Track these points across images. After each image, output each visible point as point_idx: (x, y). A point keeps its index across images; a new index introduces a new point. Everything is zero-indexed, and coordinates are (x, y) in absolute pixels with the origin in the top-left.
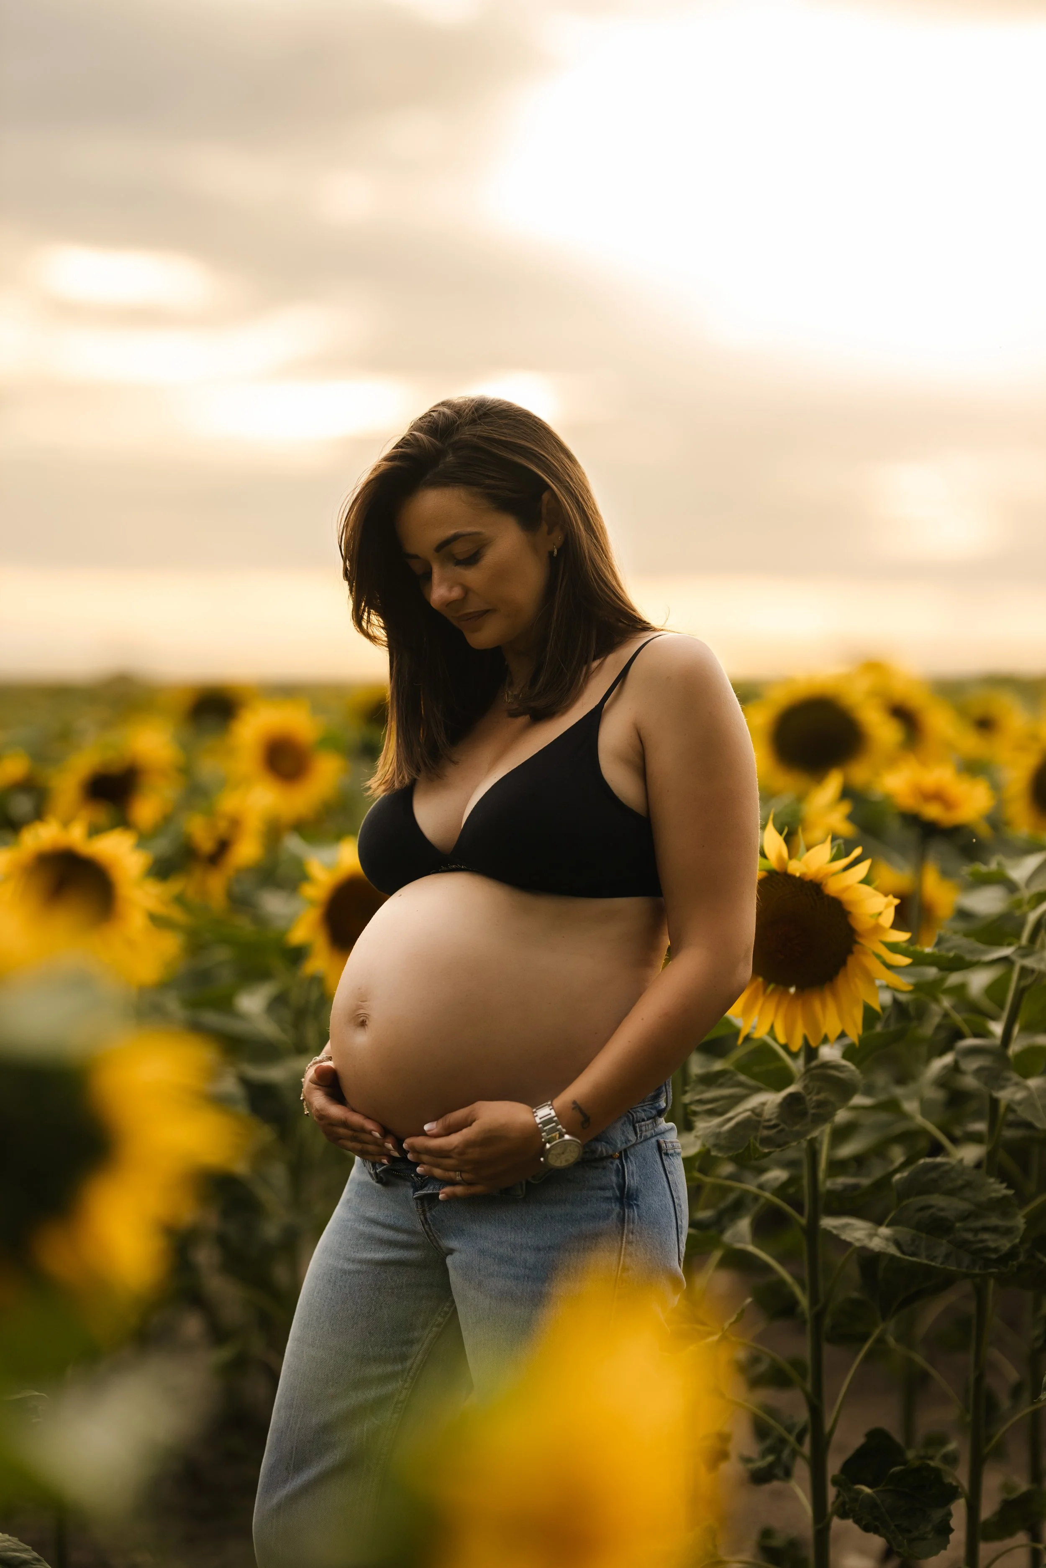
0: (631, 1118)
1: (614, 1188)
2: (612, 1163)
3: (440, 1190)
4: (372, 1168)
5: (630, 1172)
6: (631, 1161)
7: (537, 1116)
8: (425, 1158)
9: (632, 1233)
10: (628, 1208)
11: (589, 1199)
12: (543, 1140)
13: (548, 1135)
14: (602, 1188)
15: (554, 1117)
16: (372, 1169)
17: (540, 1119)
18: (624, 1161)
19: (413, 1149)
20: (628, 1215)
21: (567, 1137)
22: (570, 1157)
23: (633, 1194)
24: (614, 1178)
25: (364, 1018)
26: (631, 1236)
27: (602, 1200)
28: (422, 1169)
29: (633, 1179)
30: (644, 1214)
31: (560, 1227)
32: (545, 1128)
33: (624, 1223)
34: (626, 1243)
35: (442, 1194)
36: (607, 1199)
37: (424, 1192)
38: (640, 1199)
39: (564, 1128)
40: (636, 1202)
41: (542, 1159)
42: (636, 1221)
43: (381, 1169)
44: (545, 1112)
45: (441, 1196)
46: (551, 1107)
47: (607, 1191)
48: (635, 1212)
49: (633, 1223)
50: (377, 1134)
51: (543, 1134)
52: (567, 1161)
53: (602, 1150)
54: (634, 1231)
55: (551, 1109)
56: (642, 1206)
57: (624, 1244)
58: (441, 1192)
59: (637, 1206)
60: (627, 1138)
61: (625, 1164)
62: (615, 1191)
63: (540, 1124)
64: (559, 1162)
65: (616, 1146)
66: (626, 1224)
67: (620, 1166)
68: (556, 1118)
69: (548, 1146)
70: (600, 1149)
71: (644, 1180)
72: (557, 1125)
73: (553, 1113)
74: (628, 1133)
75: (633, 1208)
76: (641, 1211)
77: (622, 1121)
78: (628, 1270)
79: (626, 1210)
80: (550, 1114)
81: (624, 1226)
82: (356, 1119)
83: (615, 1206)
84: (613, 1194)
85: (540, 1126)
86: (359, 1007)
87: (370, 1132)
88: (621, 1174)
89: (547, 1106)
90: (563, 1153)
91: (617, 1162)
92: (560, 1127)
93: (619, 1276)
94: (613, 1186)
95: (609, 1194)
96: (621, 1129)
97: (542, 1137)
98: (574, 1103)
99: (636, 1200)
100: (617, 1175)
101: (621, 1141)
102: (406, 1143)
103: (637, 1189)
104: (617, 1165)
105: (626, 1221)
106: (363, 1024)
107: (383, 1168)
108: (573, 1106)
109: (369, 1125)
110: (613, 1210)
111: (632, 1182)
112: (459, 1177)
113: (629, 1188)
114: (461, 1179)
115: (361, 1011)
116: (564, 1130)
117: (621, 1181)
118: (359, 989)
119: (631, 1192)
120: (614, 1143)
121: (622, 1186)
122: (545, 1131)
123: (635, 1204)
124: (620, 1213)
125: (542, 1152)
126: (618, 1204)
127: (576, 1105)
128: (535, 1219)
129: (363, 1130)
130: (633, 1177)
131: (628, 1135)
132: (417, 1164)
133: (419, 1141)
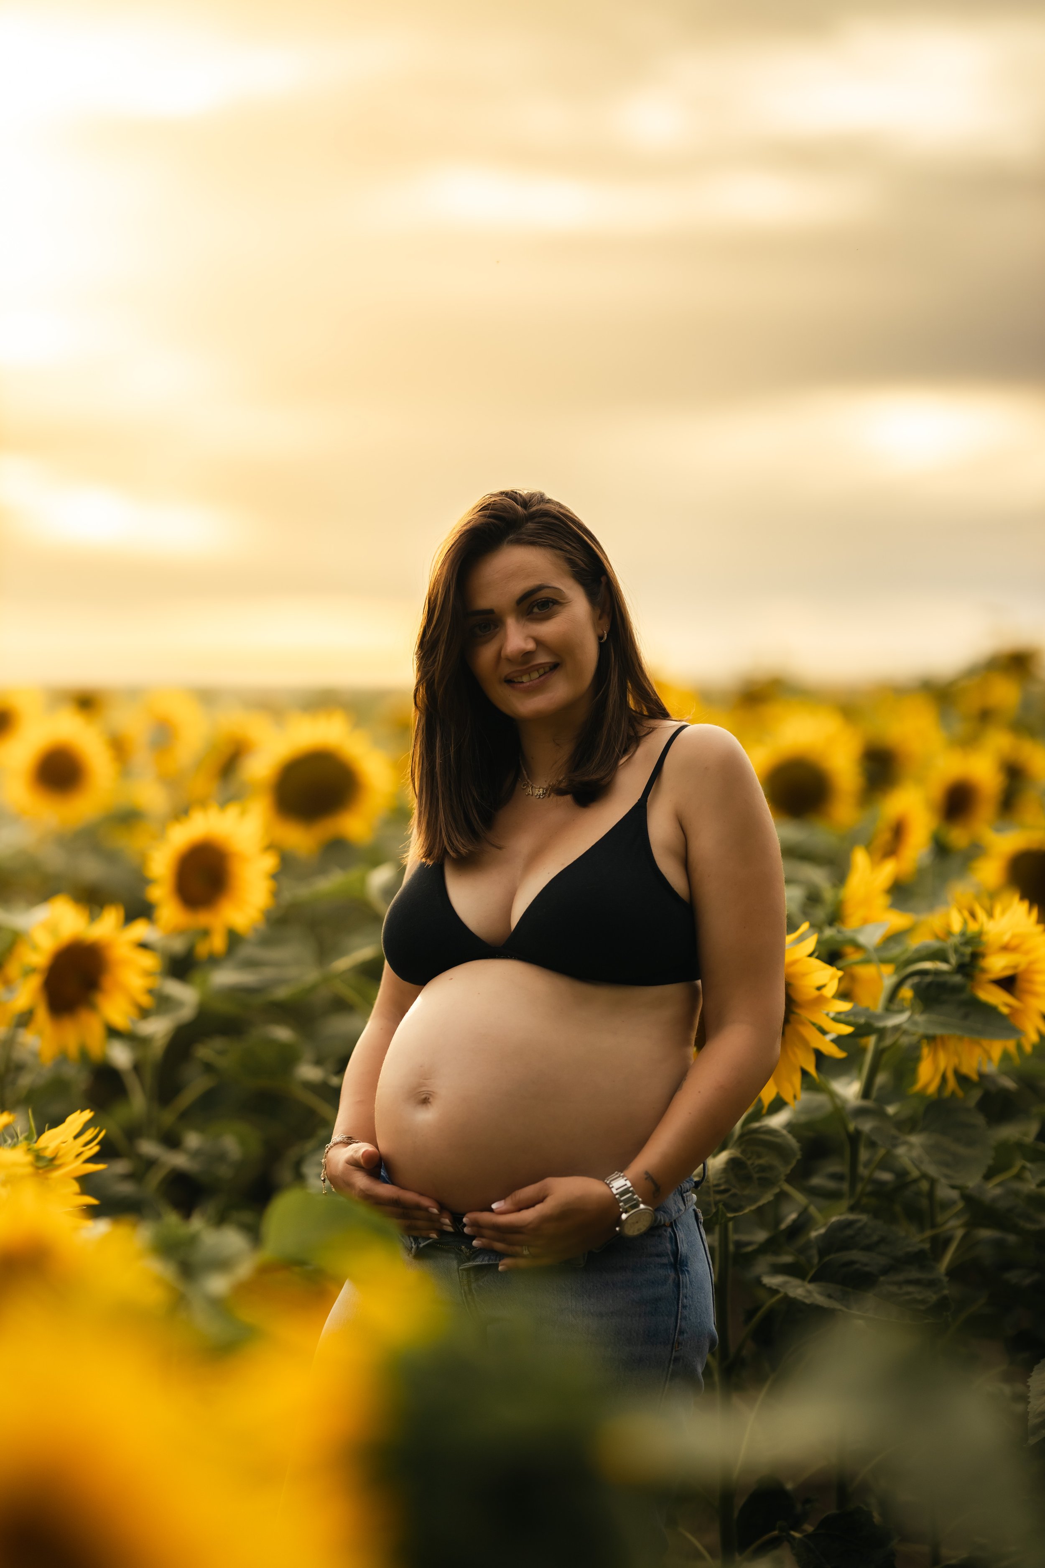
0: (680, 1188)
1: (669, 1255)
2: (666, 1231)
3: (500, 1261)
4: (413, 1242)
5: (681, 1239)
6: (680, 1229)
7: (613, 1187)
8: (487, 1232)
9: (686, 1297)
10: (682, 1274)
11: (648, 1266)
12: (621, 1210)
13: (625, 1205)
14: (659, 1255)
15: (630, 1187)
16: (413, 1244)
17: (617, 1189)
18: (675, 1229)
19: (475, 1224)
20: (682, 1280)
21: (642, 1206)
22: (642, 1226)
23: (683, 1261)
24: (668, 1245)
25: (427, 1096)
26: (685, 1300)
27: (659, 1266)
28: (480, 1242)
29: (684, 1246)
30: (694, 1279)
31: (622, 1293)
32: (623, 1198)
33: (679, 1288)
34: (681, 1307)
35: (502, 1265)
36: (663, 1266)
37: (477, 1263)
38: (689, 1265)
39: (640, 1197)
40: (686, 1268)
41: (617, 1229)
42: (688, 1286)
43: (425, 1244)
44: (619, 1184)
45: (500, 1268)
46: (625, 1178)
47: (663, 1258)
48: (687, 1278)
49: (686, 1288)
50: (435, 1211)
51: (621, 1204)
52: (638, 1230)
53: (661, 1219)
54: (687, 1296)
55: (626, 1180)
56: (692, 1272)
57: (680, 1309)
58: (501, 1263)
59: (688, 1271)
60: (679, 1208)
61: (676, 1231)
62: (670, 1257)
63: (617, 1194)
64: (632, 1231)
65: (671, 1215)
66: (681, 1289)
67: (672, 1234)
68: (631, 1189)
69: (624, 1216)
70: (659, 1218)
71: (691, 1247)
72: (634, 1194)
73: (629, 1184)
74: (679, 1203)
75: (685, 1274)
76: (691, 1277)
77: (674, 1192)
78: (683, 1333)
79: (680, 1276)
80: (626, 1185)
81: (680, 1290)
82: (409, 1196)
83: (671, 1272)
84: (668, 1261)
85: (617, 1196)
86: (421, 1085)
87: (426, 1209)
88: (674, 1241)
89: (621, 1178)
90: (637, 1222)
91: (670, 1230)
92: (636, 1196)
93: (676, 1339)
94: (668, 1252)
95: (665, 1260)
96: (673, 1199)
97: (620, 1207)
98: (647, 1173)
99: (686, 1266)
100: (671, 1242)
101: (675, 1210)
102: (467, 1217)
103: (686, 1256)
104: (670, 1233)
105: (681, 1286)
106: (425, 1101)
107: (428, 1241)
108: (646, 1176)
109: (425, 1202)
110: (669, 1275)
111: (683, 1249)
112: (527, 1251)
113: (681, 1255)
114: (528, 1253)
115: (424, 1089)
116: (640, 1199)
117: (674, 1248)
118: (421, 1066)
119: (682, 1258)
120: (669, 1212)
121: (676, 1252)
122: (621, 1201)
123: (686, 1270)
124: (675, 1278)
125: (619, 1222)
126: (672, 1270)
127: (649, 1176)
128: (596, 1287)
129: (418, 1207)
130: (683, 1244)
131: (679, 1205)
132: (473, 1238)
133: (485, 1217)
